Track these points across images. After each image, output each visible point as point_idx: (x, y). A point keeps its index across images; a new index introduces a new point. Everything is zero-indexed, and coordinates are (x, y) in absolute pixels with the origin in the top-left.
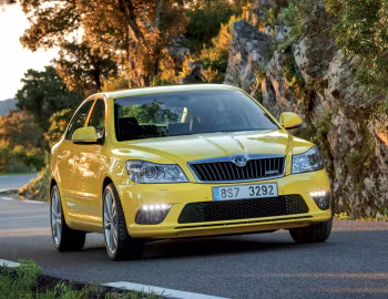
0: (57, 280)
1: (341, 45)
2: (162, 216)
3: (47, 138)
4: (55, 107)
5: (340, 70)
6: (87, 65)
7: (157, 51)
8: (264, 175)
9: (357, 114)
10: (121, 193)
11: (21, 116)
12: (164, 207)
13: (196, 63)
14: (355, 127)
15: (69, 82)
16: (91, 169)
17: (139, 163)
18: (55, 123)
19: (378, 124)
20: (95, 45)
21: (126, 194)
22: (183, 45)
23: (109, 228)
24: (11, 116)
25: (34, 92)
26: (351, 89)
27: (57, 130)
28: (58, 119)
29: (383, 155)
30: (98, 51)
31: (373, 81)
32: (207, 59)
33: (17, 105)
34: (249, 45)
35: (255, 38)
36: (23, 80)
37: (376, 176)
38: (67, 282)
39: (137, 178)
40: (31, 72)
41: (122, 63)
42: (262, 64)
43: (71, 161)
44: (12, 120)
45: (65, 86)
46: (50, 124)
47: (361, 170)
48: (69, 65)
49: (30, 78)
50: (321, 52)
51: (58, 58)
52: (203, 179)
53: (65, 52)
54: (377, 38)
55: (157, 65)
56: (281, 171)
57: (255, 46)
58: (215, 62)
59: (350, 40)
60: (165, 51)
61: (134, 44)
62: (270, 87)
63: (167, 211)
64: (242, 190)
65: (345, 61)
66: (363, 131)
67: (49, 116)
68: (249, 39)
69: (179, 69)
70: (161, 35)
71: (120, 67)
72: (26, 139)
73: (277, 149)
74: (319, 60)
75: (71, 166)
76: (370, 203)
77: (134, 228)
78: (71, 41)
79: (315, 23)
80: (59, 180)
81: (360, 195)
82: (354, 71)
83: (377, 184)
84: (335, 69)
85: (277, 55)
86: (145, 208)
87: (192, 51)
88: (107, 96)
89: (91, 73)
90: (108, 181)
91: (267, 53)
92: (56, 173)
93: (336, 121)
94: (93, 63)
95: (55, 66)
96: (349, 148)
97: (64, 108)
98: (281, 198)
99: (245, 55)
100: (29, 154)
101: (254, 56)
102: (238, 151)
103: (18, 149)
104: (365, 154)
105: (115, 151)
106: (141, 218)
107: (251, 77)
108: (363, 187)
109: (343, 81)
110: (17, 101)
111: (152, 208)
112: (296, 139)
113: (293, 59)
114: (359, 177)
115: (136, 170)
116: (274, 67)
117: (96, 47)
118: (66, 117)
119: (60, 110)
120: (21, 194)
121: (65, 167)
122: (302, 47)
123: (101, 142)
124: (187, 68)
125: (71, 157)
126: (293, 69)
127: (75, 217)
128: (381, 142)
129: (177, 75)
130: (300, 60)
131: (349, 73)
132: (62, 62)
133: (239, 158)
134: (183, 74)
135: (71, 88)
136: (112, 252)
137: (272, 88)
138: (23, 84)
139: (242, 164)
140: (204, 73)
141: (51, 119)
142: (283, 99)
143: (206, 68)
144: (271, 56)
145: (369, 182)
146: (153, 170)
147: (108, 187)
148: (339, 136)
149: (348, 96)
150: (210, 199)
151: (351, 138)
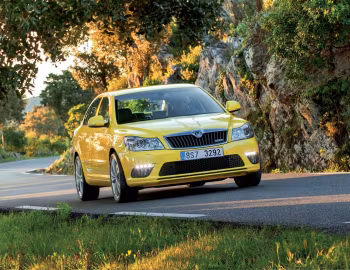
0: (82, 214)
1: (273, 52)
2: (149, 172)
3: (67, 127)
4: (71, 103)
5: (274, 70)
6: (96, 69)
7: (148, 58)
8: (214, 143)
9: (287, 100)
10: (121, 159)
11: (44, 110)
12: (150, 166)
13: (178, 65)
14: (287, 109)
15: (83, 84)
16: (101, 145)
17: (132, 138)
18: (72, 115)
19: (301, 106)
20: (101, 54)
21: (125, 159)
22: (168, 52)
23: (114, 182)
24: (36, 111)
25: (55, 91)
26: (282, 83)
27: (74, 121)
28: (74, 112)
29: (306, 128)
30: (104, 58)
31: (296, 76)
32: (185, 63)
33: (42, 102)
34: (214, 52)
35: (218, 47)
36: (45, 82)
37: (302, 143)
38: (89, 215)
39: (131, 148)
40: (51, 76)
41: (123, 67)
42: (224, 66)
43: (87, 140)
44: (37, 115)
45: (79, 86)
46: (68, 116)
47: (292, 139)
48: (82, 70)
49: (51, 80)
50: (262, 56)
51: (73, 65)
52: (174, 146)
53: (79, 60)
54: (296, 46)
55: (148, 68)
56: (225, 140)
57: (219, 53)
58: (191, 65)
59: (279, 48)
60: (154, 57)
61: (130, 53)
62: (229, 82)
63: (152, 169)
64: (200, 153)
65: (277, 63)
66: (293, 112)
67: (68, 110)
68: (214, 47)
69: (164, 71)
70: (150, 46)
71: (121, 70)
72: (49, 129)
73: (222, 125)
74: (260, 63)
75: (87, 144)
76: (299, 162)
77: (131, 181)
78: (83, 52)
79: (256, 36)
80: (80, 153)
81: (292, 157)
82: (284, 70)
83: (303, 149)
84: (271, 69)
85: (233, 59)
86: (137, 167)
87: (175, 56)
88: (111, 94)
89: (99, 75)
90: (112, 151)
91: (227, 57)
92: (78, 148)
93: (274, 106)
94: (100, 68)
95: (71, 71)
96: (284, 124)
97: (78, 103)
98: (226, 157)
99: (211, 59)
100: (52, 141)
101: (218, 60)
102: (196, 127)
103: (43, 137)
104: (295, 128)
105: (117, 131)
106: (135, 174)
107: (216, 75)
108: (294, 151)
109: (276, 76)
110: (42, 99)
111: (142, 167)
112: (235, 118)
113: (244, 61)
114: (290, 144)
115: (131, 143)
116: (231, 68)
117: (102, 56)
118: (81, 111)
119: (76, 105)
120: (48, 172)
121: (83, 144)
122: (250, 53)
123: (107, 125)
124: (170, 70)
125: (87, 137)
126: (245, 69)
127: (92, 176)
128: (304, 119)
129: (163, 75)
130: (249, 63)
131: (280, 71)
132: (77, 68)
133: (197, 132)
134: (168, 75)
135: (84, 88)
136: (117, 197)
137: (231, 83)
138: (46, 85)
139: (199, 136)
140: (183, 73)
141: (69, 112)
142: (238, 91)
143: (184, 69)
144: (229, 60)
145: (297, 147)
146: (141, 142)
147: (113, 155)
148: (276, 116)
149: (280, 87)
150: (179, 160)
151: (285, 117)
